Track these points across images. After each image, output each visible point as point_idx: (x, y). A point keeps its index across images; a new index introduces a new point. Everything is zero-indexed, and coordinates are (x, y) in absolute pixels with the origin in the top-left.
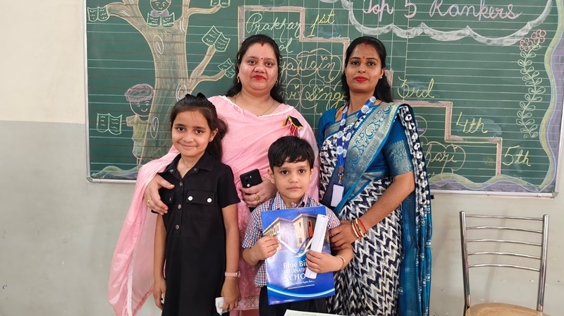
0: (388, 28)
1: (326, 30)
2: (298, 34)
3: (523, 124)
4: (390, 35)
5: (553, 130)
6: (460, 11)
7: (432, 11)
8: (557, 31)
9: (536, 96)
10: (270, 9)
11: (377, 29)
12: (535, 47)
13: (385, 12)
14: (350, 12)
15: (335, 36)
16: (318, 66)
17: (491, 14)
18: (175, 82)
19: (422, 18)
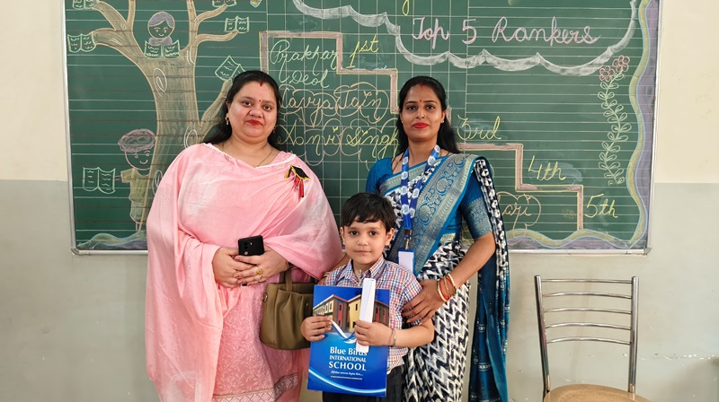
0: (444, 57)
1: (368, 60)
2: (335, 65)
3: (607, 168)
4: (446, 65)
5: (642, 174)
6: (528, 36)
7: (495, 35)
8: (643, 57)
9: (621, 134)
10: (300, 35)
11: (429, 58)
12: (617, 76)
13: (439, 37)
14: (397, 38)
15: (379, 67)
16: (360, 104)
17: (564, 39)
18: (183, 126)
19: (483, 44)
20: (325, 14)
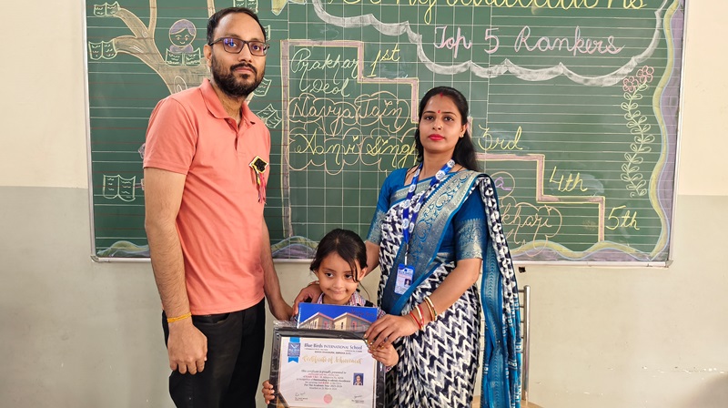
0: (465, 66)
1: (389, 69)
2: (356, 74)
3: (629, 179)
4: (467, 74)
5: (665, 186)
6: (551, 45)
7: (518, 45)
8: (667, 68)
9: (644, 145)
10: (321, 44)
11: (451, 67)
12: (640, 87)
13: (461, 46)
14: (418, 47)
15: (400, 76)
16: (381, 113)
17: (587, 48)
19: (506, 53)
20: (346, 22)
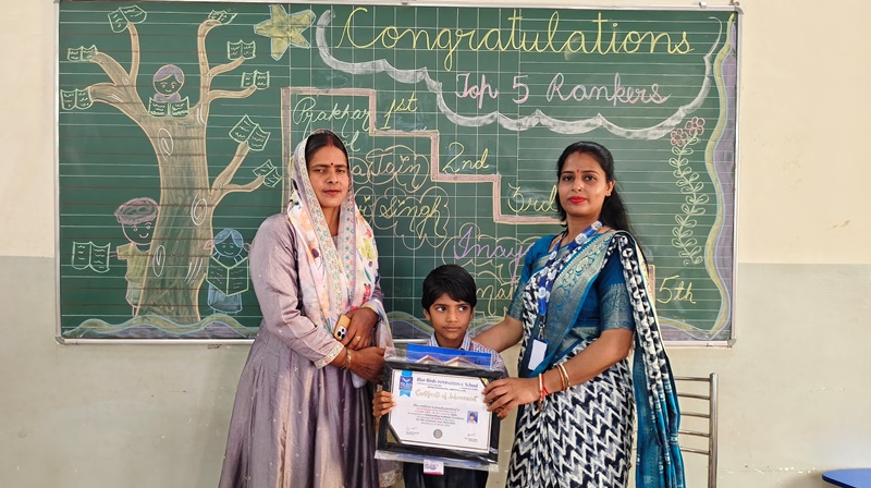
0: (492, 117)
2: (367, 126)
3: (682, 245)
4: (494, 127)
5: (722, 253)
6: (588, 94)
7: (550, 94)
8: (720, 119)
9: (697, 207)
10: (327, 92)
11: (475, 118)
12: (690, 141)
13: (486, 95)
14: (438, 96)
15: (418, 128)
16: (396, 170)
17: (629, 97)
18: (191, 194)
19: (536, 104)
20: (356, 68)
